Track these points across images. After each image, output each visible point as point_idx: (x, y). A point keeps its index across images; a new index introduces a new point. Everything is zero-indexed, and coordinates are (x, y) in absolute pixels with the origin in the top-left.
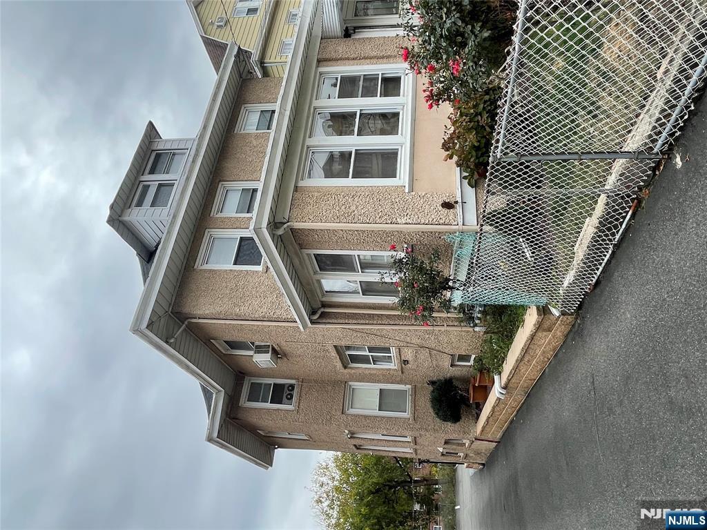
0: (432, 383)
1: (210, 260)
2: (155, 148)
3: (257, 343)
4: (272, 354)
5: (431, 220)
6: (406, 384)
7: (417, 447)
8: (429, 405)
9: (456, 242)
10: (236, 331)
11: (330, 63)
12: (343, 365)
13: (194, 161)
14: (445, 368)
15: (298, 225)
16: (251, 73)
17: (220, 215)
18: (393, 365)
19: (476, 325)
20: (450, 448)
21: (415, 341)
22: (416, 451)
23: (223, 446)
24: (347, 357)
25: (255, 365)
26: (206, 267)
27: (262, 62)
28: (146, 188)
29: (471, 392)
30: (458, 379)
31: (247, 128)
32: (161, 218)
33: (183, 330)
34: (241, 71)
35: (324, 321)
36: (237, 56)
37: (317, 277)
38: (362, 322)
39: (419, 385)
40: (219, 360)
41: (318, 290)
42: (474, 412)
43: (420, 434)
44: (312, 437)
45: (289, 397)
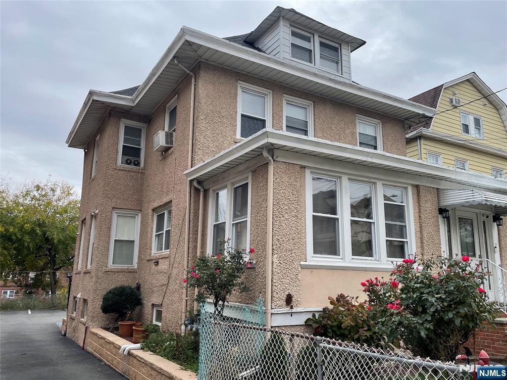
0: (138, 287)
1: (245, 94)
2: (342, 47)
3: (174, 134)
4: (165, 147)
5: (276, 284)
6: (138, 264)
7: (82, 274)
8: (119, 285)
9: (256, 307)
10: (184, 116)
11: (416, 196)
12: (156, 208)
13: (331, 80)
14: (150, 299)
15: (271, 169)
16: (410, 128)
17: (284, 102)
18: (154, 252)
19: (186, 326)
20: (80, 305)
21: (175, 272)
22: (79, 273)
23: (85, 104)
24: (162, 212)
25: (156, 132)
26: (239, 91)
27: (420, 137)
28: (308, 40)
29: (129, 323)
30: (141, 310)
31: (362, 124)
32: (281, 52)
33: (184, 71)
34: (410, 120)
35: (192, 191)
36: (424, 116)
37: (229, 186)
38: (191, 224)
39: (137, 275)
40: (161, 101)
41: (218, 187)
42: (111, 326)
43: (93, 277)
44: (94, 182)
45: (129, 161)
